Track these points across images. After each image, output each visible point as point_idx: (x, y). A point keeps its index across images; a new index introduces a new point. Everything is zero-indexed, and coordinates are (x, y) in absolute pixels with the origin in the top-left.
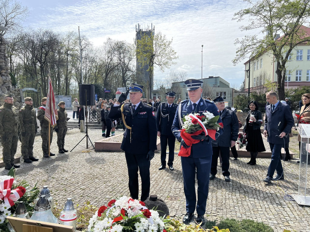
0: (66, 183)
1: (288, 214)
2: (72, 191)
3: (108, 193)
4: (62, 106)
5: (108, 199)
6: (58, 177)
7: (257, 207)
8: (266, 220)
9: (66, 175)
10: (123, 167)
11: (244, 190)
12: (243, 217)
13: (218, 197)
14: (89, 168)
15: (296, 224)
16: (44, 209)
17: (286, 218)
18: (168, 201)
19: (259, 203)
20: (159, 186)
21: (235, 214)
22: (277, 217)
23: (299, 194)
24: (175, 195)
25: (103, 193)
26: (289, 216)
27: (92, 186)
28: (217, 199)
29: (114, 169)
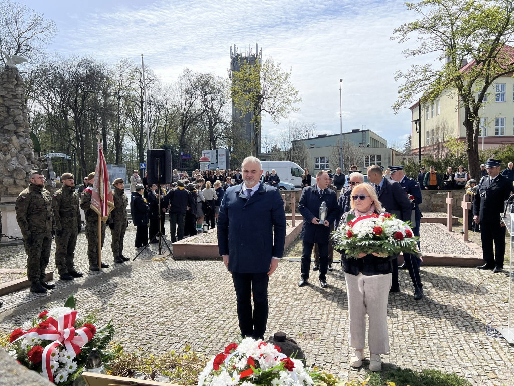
0: (132, 314)
1: (493, 359)
2: (145, 327)
3: (203, 329)
4: (120, 187)
5: (203, 340)
6: (119, 304)
7: (444, 349)
8: (460, 371)
9: (131, 301)
10: (222, 286)
11: (422, 321)
12: (422, 365)
14: (168, 287)
15: (507, 375)
17: (491, 365)
18: (300, 340)
19: (448, 342)
20: (284, 317)
21: (410, 361)
22: (475, 364)
23: (510, 327)
24: (310, 332)
25: (194, 330)
26: (495, 363)
27: (175, 318)
29: (207, 288)
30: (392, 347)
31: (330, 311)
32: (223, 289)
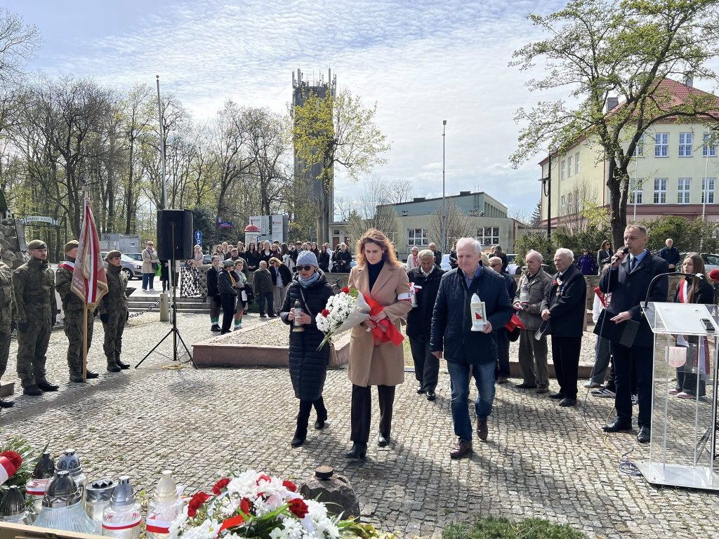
0: (122, 443)
1: (625, 505)
2: (138, 461)
3: (222, 464)
4: (115, 262)
6: (105, 429)
7: (559, 490)
8: (577, 520)
9: (124, 424)
10: (259, 404)
11: (532, 452)
12: (525, 512)
13: (473, 468)
14: (180, 405)
15: (642, 527)
16: (65, 503)
17: (621, 514)
18: (358, 479)
19: (564, 481)
20: (340, 447)
21: (509, 507)
22: (599, 512)
23: (654, 461)
24: (375, 467)
25: (208, 465)
26: (627, 510)
27: (183, 448)
28: (470, 473)
29: (236, 407)
30: (486, 489)
31: (406, 439)
32: (258, 408)
